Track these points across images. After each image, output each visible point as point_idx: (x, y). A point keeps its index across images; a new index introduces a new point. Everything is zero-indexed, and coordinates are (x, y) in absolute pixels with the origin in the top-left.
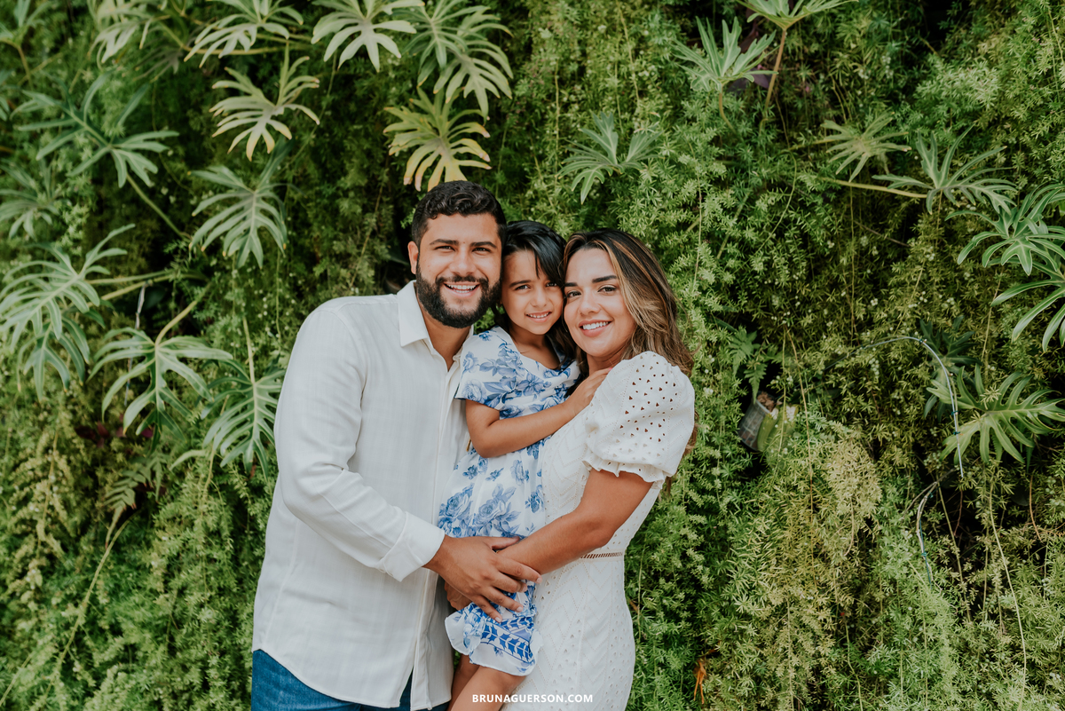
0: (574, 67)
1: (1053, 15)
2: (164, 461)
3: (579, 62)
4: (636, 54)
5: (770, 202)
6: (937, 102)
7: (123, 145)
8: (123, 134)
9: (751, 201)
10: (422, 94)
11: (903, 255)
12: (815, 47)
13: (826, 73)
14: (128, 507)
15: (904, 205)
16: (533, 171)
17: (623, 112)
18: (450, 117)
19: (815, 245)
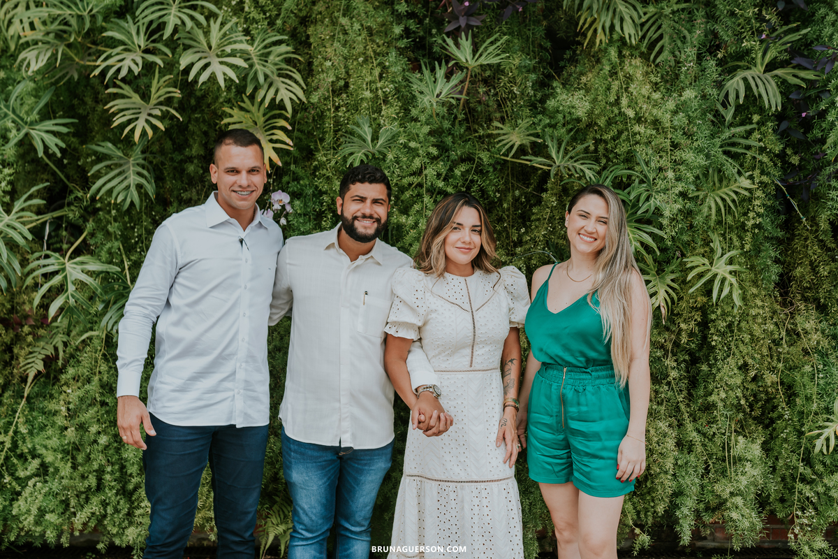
0: (342, 83)
1: (620, 64)
2: (65, 340)
3: (345, 79)
4: (381, 77)
5: (462, 170)
6: (558, 111)
7: (37, 127)
8: (38, 120)
9: (451, 169)
10: (246, 99)
11: (539, 201)
12: (488, 73)
13: (495, 88)
14: (39, 372)
15: (540, 172)
16: (317, 150)
17: (373, 113)
18: (264, 115)
19: (489, 196)
